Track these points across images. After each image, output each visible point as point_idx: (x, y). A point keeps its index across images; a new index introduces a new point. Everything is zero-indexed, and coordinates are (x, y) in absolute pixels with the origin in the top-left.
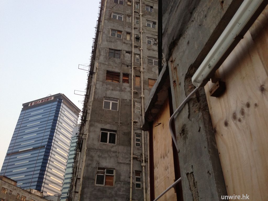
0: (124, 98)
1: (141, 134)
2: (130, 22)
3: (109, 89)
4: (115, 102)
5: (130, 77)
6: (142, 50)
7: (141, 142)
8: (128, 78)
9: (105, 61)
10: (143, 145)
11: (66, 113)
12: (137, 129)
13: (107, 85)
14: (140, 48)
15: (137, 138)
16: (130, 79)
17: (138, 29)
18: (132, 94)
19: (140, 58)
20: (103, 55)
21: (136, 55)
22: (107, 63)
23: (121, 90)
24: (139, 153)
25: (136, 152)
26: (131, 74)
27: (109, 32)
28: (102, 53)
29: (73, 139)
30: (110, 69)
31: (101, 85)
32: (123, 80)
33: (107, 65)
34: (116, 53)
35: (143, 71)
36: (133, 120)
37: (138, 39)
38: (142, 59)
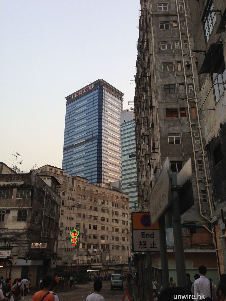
0: (184, 132)
1: (202, 161)
2: (179, 48)
3: (171, 126)
4: (177, 137)
5: (186, 110)
6: (194, 79)
7: (203, 168)
8: (185, 111)
9: (163, 100)
10: (205, 170)
11: (109, 100)
12: (199, 157)
13: (168, 122)
14: (192, 78)
15: (200, 164)
16: (186, 112)
17: (188, 55)
18: (191, 126)
19: (193, 88)
20: (160, 94)
21: (189, 85)
22: (165, 101)
23: (181, 125)
24: (202, 176)
25: (200, 176)
26: (187, 107)
27: (161, 66)
28: (159, 92)
29: (122, 126)
30: (169, 107)
31: (164, 124)
32: (181, 114)
33: (165, 103)
34: (171, 88)
35: (197, 102)
36: (195, 150)
37: (188, 66)
38: (195, 89)
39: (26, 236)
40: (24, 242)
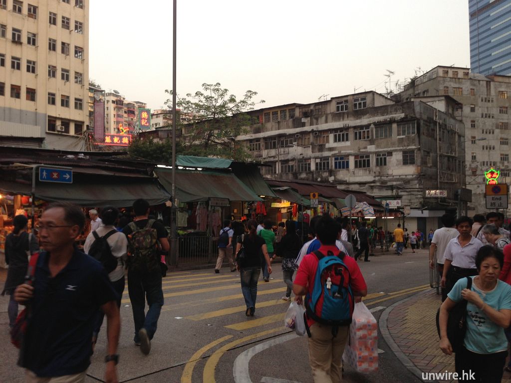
39: (418, 183)
40: (416, 190)
